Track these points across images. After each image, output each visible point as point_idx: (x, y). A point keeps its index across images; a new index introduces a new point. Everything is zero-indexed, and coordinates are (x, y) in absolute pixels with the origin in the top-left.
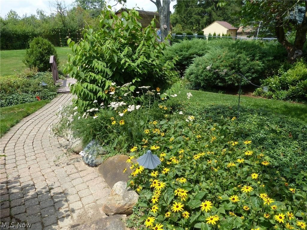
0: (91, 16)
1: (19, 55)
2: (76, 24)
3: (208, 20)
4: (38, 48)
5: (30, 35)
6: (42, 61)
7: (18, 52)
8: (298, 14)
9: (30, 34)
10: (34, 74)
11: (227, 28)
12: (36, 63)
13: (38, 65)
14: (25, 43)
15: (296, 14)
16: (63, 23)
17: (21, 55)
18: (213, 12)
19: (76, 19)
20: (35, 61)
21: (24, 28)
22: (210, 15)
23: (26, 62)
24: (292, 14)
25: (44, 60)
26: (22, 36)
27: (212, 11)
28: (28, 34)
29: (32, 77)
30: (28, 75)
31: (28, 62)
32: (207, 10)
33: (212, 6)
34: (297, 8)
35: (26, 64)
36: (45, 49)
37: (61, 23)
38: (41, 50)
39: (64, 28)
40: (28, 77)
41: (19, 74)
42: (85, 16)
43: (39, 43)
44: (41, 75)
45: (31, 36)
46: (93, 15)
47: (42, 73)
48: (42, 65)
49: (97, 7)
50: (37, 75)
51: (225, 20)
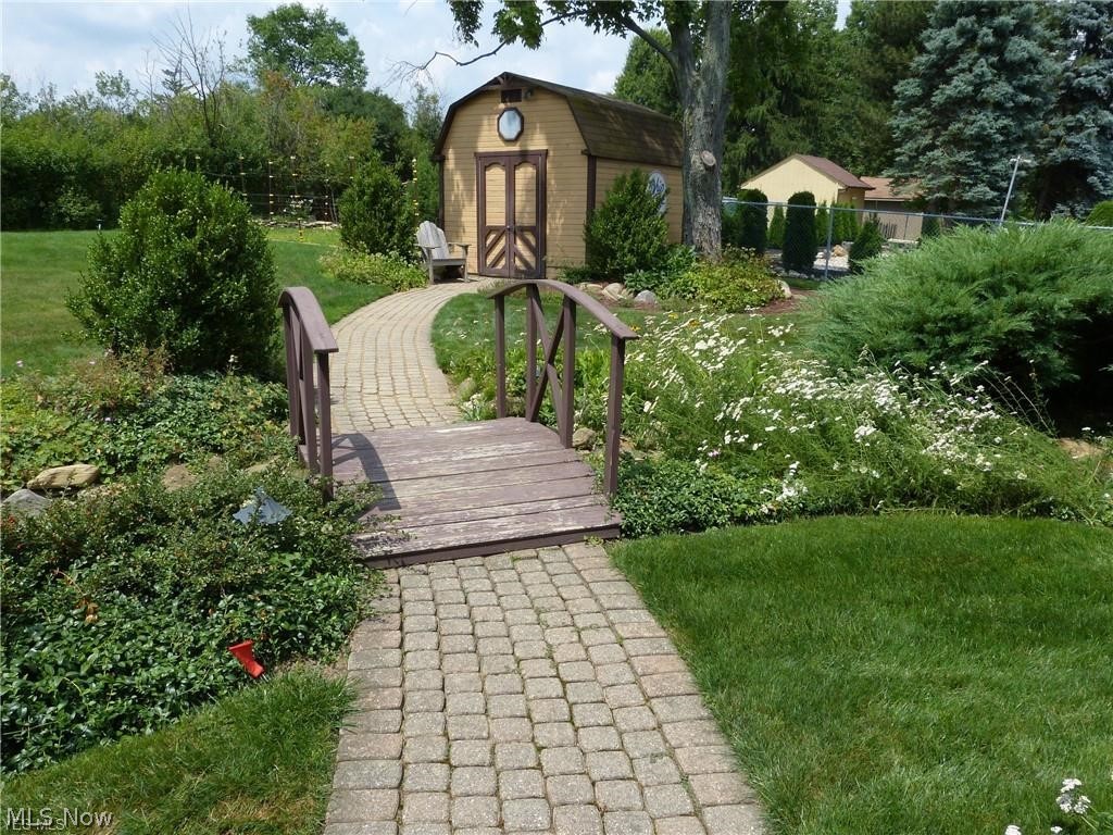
0: (322, 110)
1: (20, 257)
2: (263, 136)
3: (753, 149)
4: (178, 231)
5: (71, 173)
6: (190, 310)
7: (17, 240)
8: (1095, 143)
9: (73, 166)
10: (143, 393)
11: (840, 182)
12: (155, 323)
13: (168, 334)
14: (42, 204)
15: (1089, 143)
16: (211, 128)
17: (32, 258)
18: (774, 122)
19: (261, 118)
20: (151, 309)
21: (44, 140)
22: (762, 131)
23: (89, 312)
24: (1077, 142)
25: (208, 306)
26: (35, 172)
27: (769, 117)
28: (60, 167)
29: (133, 409)
30: (108, 402)
31: (101, 309)
32: (750, 114)
33: (766, 102)
34: (1093, 120)
35: (88, 323)
36: (213, 241)
37: (199, 131)
38: (190, 244)
39: (211, 151)
40: (105, 411)
41: (43, 385)
42: (298, 109)
43: (178, 205)
44: (187, 397)
45: (73, 177)
46: (329, 107)
47: (191, 384)
48: (191, 336)
49: (333, 81)
50: (164, 399)
51: (816, 153)
